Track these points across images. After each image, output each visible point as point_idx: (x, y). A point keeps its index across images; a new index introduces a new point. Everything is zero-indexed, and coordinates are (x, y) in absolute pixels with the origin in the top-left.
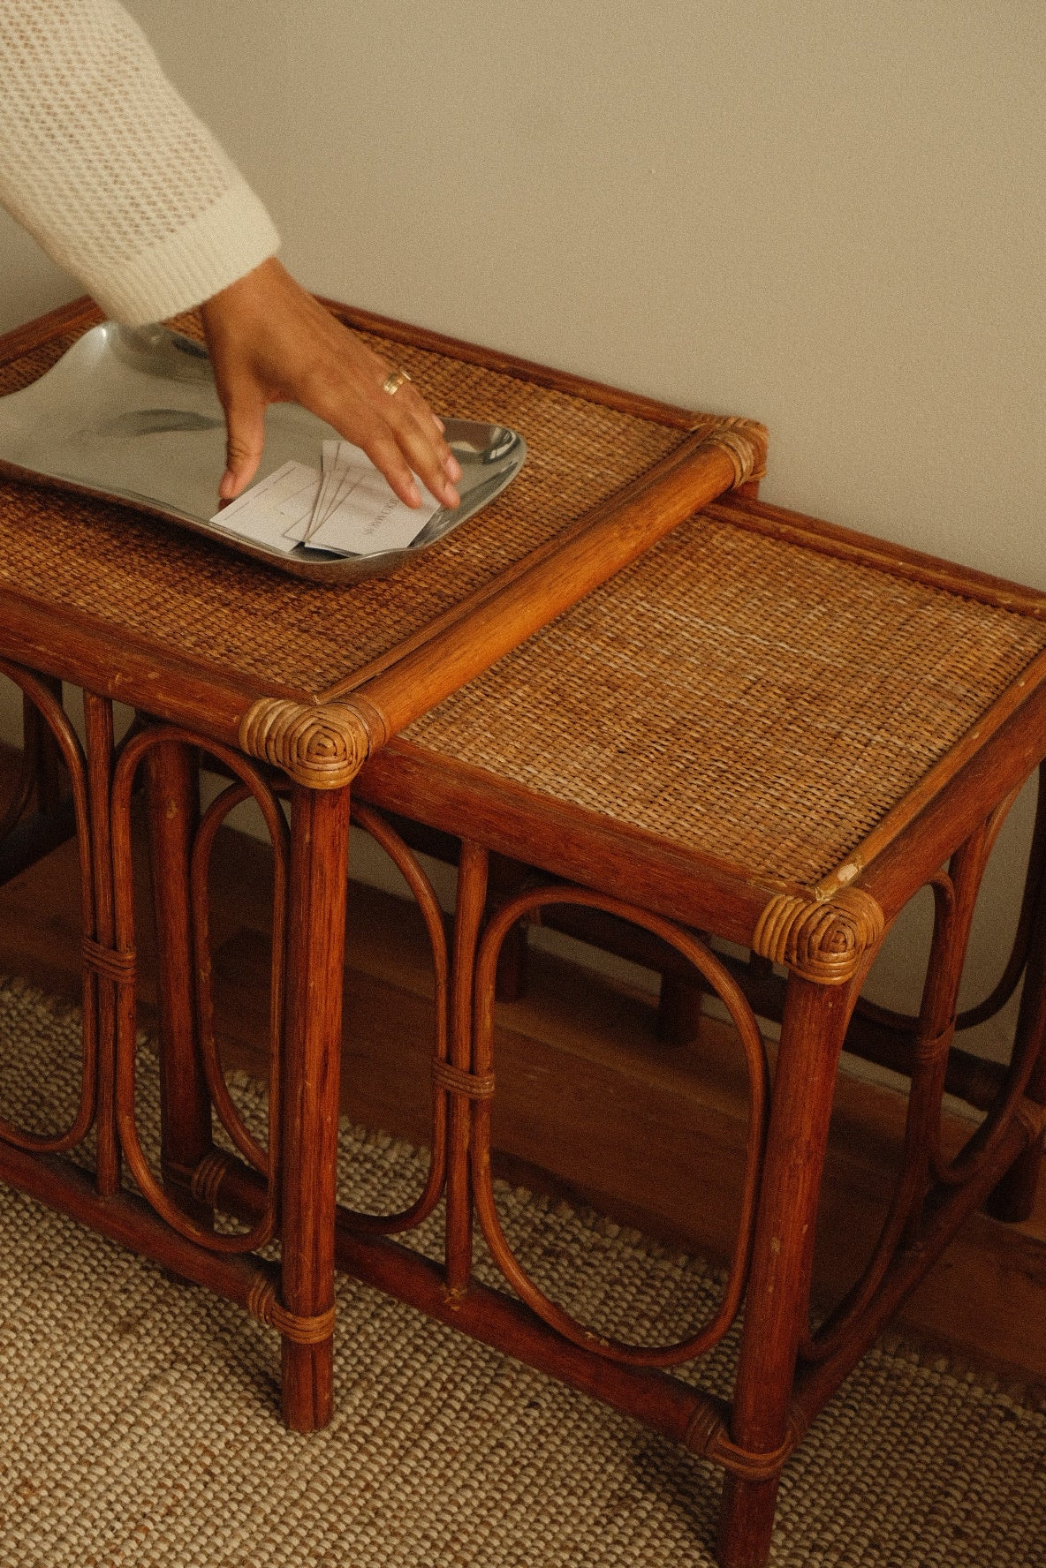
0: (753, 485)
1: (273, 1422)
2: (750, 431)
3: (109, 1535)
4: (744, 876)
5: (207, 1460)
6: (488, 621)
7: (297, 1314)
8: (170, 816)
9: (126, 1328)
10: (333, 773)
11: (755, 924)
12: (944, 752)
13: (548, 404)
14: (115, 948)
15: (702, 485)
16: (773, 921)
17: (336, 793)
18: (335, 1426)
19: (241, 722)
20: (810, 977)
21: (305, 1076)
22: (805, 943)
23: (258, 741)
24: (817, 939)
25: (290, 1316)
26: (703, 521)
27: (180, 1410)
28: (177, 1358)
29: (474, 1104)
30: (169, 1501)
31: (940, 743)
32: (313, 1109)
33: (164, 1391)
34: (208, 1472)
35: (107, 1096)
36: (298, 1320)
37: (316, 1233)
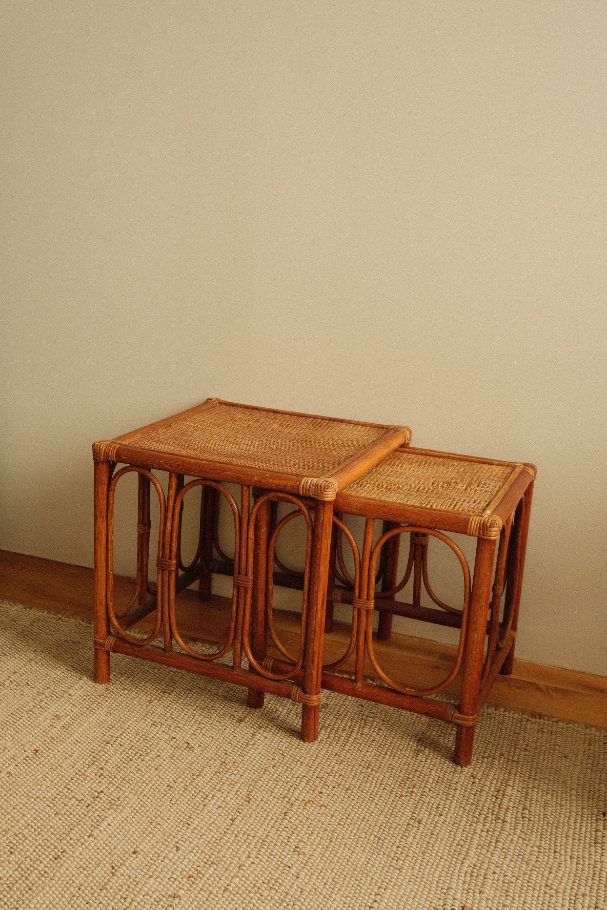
0: (408, 444)
1: (298, 741)
2: (407, 428)
3: (257, 773)
4: (460, 514)
5: (281, 752)
6: (358, 463)
7: (310, 695)
8: (263, 530)
9: (240, 721)
10: (330, 496)
11: (468, 525)
12: (498, 491)
13: (343, 425)
14: (246, 575)
15: (395, 444)
16: (473, 522)
17: (330, 502)
18: (319, 740)
19: (300, 484)
20: (487, 538)
21: (317, 604)
22: (485, 526)
23: (306, 489)
24: (489, 524)
25: (308, 696)
26: (398, 453)
27: (267, 740)
28: (260, 728)
29: (368, 612)
30: (273, 763)
31: (496, 489)
32: (319, 616)
33: (260, 735)
34: (282, 755)
35: (240, 631)
36: (311, 696)
37: (318, 662)
